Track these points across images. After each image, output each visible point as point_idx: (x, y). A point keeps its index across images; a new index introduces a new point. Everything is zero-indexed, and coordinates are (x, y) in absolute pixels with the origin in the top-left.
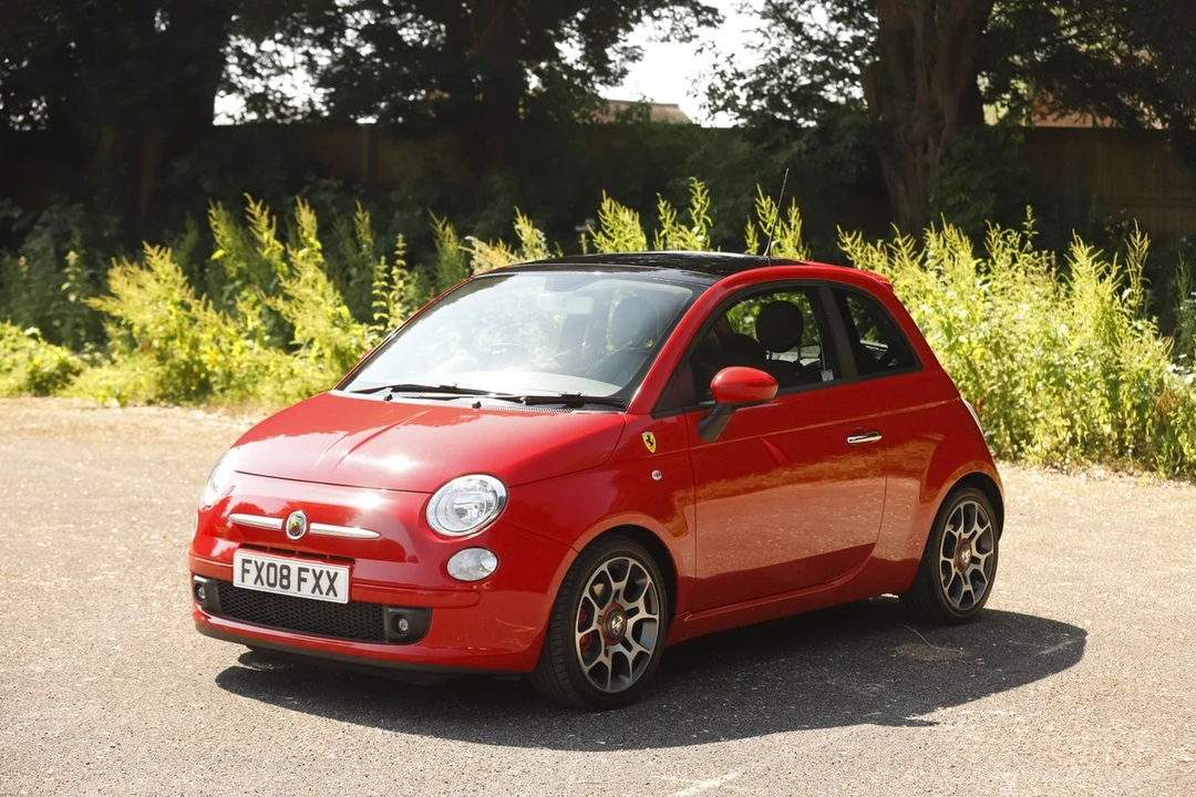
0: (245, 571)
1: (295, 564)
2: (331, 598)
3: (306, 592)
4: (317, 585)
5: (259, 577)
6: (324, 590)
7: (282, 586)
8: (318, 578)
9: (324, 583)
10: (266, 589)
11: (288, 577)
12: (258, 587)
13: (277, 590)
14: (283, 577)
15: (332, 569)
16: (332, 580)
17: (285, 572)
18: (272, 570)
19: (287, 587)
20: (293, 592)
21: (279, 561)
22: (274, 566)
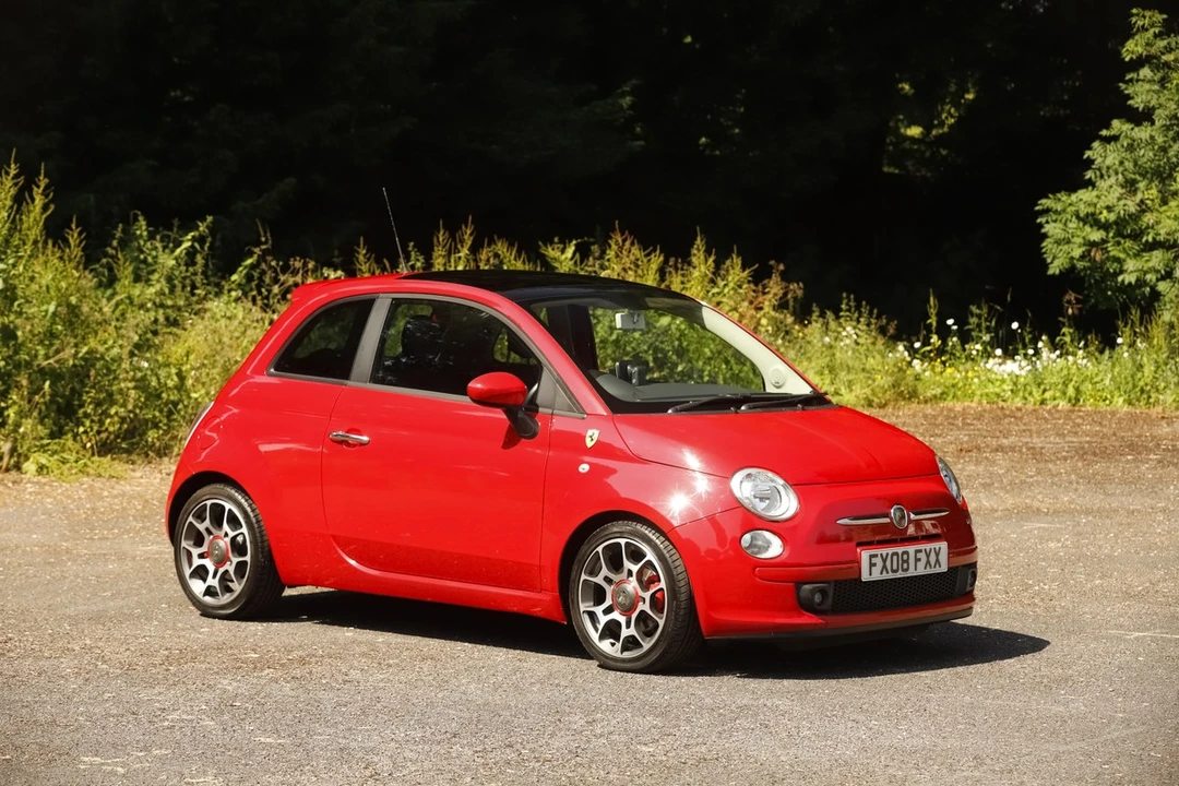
0: (872, 565)
1: (911, 549)
2: (938, 570)
3: (921, 570)
4: (928, 562)
5: (884, 567)
6: (933, 564)
7: (903, 570)
8: (928, 556)
9: (933, 558)
10: (891, 576)
11: (907, 561)
12: (885, 576)
13: (900, 574)
14: (904, 561)
15: (936, 545)
16: (937, 554)
17: (905, 557)
18: (895, 558)
19: (907, 570)
20: (911, 573)
21: (900, 550)
22: (897, 554)
